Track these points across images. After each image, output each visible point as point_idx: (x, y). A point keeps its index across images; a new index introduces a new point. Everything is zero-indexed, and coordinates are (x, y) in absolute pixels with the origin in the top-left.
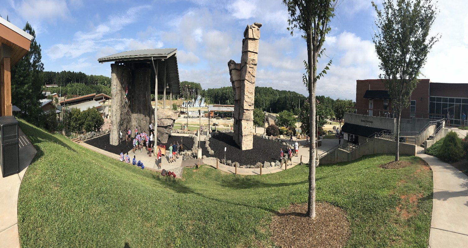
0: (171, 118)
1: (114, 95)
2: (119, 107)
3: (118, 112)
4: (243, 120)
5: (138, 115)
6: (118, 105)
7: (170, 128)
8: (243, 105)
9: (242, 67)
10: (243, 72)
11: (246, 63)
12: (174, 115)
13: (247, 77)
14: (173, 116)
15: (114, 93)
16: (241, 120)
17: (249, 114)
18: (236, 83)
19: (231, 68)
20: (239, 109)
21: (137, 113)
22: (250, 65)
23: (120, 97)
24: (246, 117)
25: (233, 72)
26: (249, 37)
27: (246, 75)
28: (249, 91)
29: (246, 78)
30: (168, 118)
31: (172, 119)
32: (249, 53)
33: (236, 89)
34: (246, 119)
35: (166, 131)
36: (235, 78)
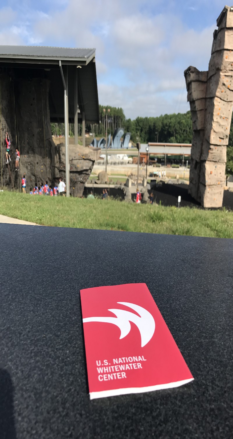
0: (89, 158)
4: (207, 162)
7: (86, 174)
8: (209, 137)
9: (211, 77)
10: (211, 85)
11: (219, 70)
13: (218, 92)
14: (92, 155)
16: (205, 161)
17: (219, 152)
18: (197, 104)
19: (189, 80)
20: (202, 145)
21: (28, 153)
22: (226, 72)
24: (213, 157)
25: (194, 85)
26: (227, 26)
27: (218, 90)
28: (222, 115)
29: (218, 94)
30: (83, 159)
31: (90, 160)
32: (225, 52)
33: (198, 112)
34: (214, 160)
35: (80, 178)
36: (196, 95)
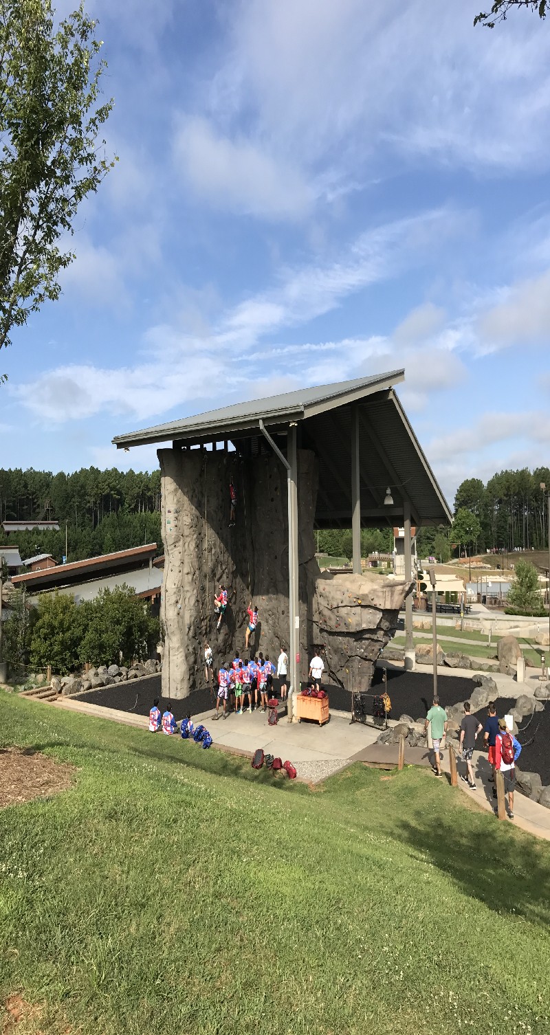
0: (373, 603)
1: (170, 541)
2: (190, 577)
3: (188, 595)
5: (270, 600)
6: (186, 570)
7: (373, 640)
12: (380, 594)
14: (378, 596)
15: (171, 535)
21: (267, 593)
23: (192, 546)
30: (360, 605)
31: (375, 608)
35: (361, 648)
